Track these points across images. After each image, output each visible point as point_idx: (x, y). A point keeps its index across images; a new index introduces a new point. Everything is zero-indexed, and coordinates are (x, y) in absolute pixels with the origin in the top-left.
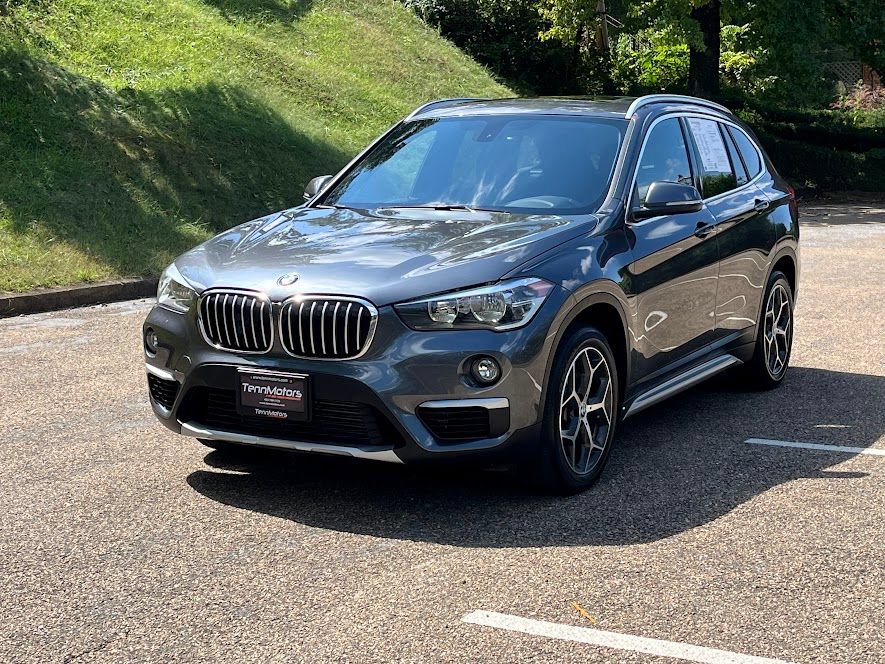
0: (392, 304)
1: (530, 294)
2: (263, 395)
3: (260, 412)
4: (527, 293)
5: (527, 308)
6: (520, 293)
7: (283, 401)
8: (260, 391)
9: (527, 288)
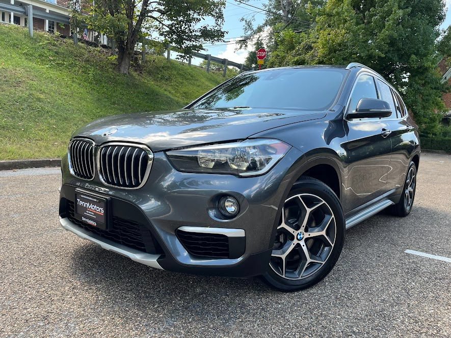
0: (165, 151)
1: (272, 152)
2: (86, 209)
3: (84, 219)
4: (270, 150)
5: (268, 161)
6: (263, 149)
7: (95, 214)
8: (85, 206)
9: (270, 147)
